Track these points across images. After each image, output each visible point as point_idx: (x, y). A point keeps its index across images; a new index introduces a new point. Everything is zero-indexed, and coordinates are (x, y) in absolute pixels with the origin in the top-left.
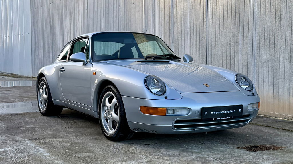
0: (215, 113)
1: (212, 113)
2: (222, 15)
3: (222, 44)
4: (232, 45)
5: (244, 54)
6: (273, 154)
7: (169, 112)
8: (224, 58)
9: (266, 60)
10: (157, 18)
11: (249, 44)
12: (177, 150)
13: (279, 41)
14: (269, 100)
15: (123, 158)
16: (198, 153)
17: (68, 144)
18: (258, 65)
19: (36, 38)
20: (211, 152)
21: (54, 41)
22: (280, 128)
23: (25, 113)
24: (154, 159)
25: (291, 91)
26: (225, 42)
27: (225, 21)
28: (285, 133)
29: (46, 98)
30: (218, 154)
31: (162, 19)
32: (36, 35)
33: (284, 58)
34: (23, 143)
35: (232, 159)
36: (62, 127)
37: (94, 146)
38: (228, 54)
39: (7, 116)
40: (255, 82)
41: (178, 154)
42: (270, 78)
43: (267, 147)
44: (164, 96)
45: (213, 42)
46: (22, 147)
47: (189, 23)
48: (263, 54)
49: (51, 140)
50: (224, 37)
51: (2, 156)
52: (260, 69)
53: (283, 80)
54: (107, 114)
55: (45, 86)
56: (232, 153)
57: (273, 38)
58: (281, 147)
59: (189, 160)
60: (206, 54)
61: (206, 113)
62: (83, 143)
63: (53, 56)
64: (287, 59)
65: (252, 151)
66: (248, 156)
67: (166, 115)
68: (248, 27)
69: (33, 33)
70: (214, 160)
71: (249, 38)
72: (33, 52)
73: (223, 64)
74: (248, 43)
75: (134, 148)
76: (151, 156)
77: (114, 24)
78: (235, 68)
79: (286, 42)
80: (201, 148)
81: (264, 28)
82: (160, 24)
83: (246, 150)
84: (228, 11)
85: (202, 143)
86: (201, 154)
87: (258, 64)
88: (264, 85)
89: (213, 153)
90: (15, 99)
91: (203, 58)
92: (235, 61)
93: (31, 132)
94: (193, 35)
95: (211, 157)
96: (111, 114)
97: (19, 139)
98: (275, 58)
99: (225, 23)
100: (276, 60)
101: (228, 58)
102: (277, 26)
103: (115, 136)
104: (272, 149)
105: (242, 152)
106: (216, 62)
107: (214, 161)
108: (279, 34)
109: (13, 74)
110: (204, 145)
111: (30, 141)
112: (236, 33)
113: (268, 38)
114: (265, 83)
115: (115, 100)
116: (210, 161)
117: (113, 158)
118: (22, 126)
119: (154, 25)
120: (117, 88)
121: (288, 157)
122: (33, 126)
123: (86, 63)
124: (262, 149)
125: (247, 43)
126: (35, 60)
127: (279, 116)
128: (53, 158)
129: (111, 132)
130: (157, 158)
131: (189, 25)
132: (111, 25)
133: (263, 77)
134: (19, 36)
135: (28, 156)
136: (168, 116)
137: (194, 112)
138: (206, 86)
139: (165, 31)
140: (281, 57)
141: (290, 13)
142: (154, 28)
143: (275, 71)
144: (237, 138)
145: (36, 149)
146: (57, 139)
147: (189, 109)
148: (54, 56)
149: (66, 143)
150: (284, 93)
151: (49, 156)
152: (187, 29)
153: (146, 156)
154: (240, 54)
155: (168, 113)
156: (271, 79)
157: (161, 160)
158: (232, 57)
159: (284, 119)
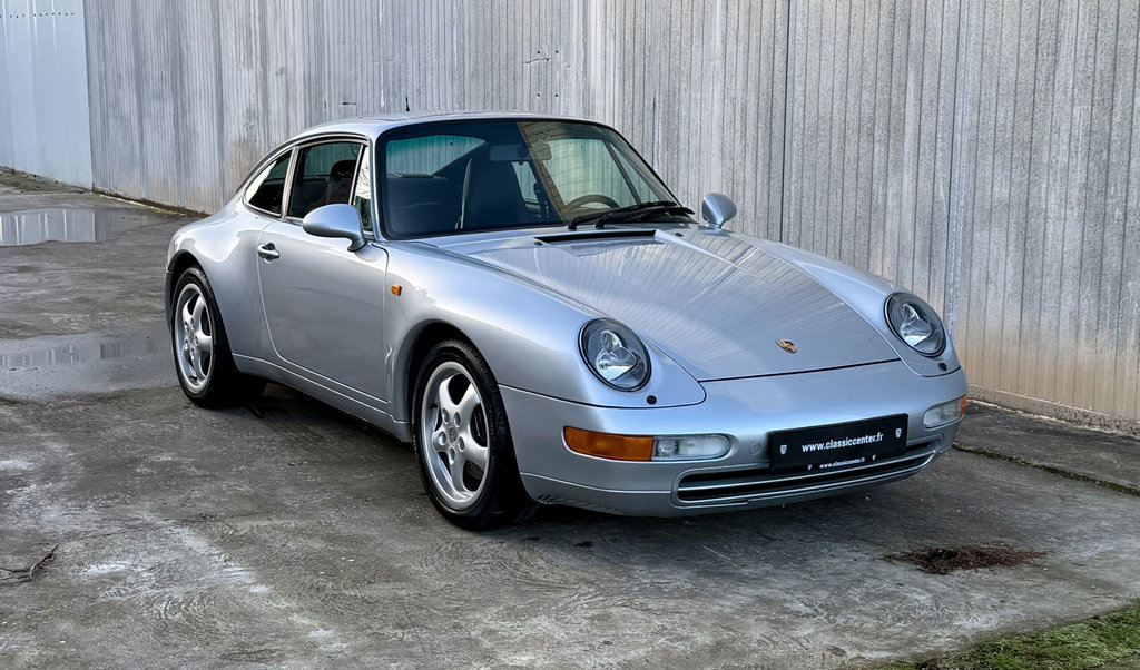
0: (813, 448)
1: (805, 448)
2: (842, 20)
3: (840, 129)
4: (877, 138)
5: (921, 176)
6: (1002, 584)
7: (662, 448)
8: (849, 182)
9: (1001, 202)
10: (598, 9)
11: (939, 140)
12: (687, 567)
13: (1047, 138)
14: (1004, 349)
15: (512, 604)
16: (757, 580)
17: (318, 545)
18: (969, 220)
19: (107, 36)
20: (798, 577)
21: (181, 57)
22: (1035, 463)
23: (128, 391)
24: (614, 610)
25: (1084, 323)
26: (853, 125)
27: (855, 45)
28: (1050, 489)
29: (208, 346)
30: (823, 585)
31: (617, 11)
32: (106, 22)
33: (1063, 203)
34: (166, 536)
35: (867, 609)
36: (276, 462)
37: (408, 553)
38: (861, 170)
39: (67, 406)
40: (958, 280)
41: (689, 586)
42: (1010, 271)
43: (984, 555)
44: (645, 394)
45: (807, 121)
46: (170, 557)
47: (719, 39)
48: (989, 181)
49: (257, 526)
50: (849, 105)
51: (115, 598)
52: (977, 235)
53: (1057, 282)
54: (445, 437)
55: (201, 301)
56: (869, 582)
57: (1027, 123)
58: (1033, 555)
59: (729, 610)
60: (781, 160)
61: (783, 449)
62: (369, 538)
63: (180, 112)
64: (1074, 204)
65: (934, 573)
66: (920, 594)
67: (651, 460)
68: (936, 74)
69: (93, 13)
70: (810, 611)
71: (941, 119)
72: (96, 91)
73: (845, 206)
74: (936, 137)
75: (541, 563)
76: (601, 594)
77: (428, 12)
78: (888, 224)
79: (1072, 144)
80: (766, 561)
81: (995, 85)
82: (608, 32)
83: (914, 567)
84: (867, 10)
85: (769, 535)
86: (766, 584)
87: (969, 214)
88: (991, 294)
89: (806, 582)
90: (67, 316)
91: (769, 177)
92: (889, 200)
93: (177, 487)
94: (733, 85)
95: (798, 599)
96: (461, 438)
97: (147, 517)
98: (1031, 198)
99: (855, 53)
100: (1035, 205)
101: (861, 184)
102: (1041, 84)
103: (475, 514)
104: (1002, 563)
105: (902, 574)
106: (819, 193)
107: (807, 615)
108: (1049, 112)
109: (13, 172)
110: (773, 544)
111: (186, 529)
112: (894, 92)
113: (1009, 124)
114: (991, 286)
115: (472, 393)
116: (798, 616)
117: (480, 605)
118: (136, 459)
119: (586, 34)
120: (480, 355)
121: (1049, 598)
122: (176, 459)
123: (362, 242)
124: (967, 563)
125: (933, 135)
126: (105, 123)
127: (1039, 409)
128: (284, 604)
129: (462, 498)
130: (623, 605)
131: (719, 45)
132: (415, 17)
133: (985, 264)
134: (32, 20)
135: (202, 598)
136: (658, 461)
137: (746, 448)
138: (785, 348)
139: (629, 58)
140: (1053, 197)
141: (1091, 41)
142: (585, 44)
143: (1028, 248)
144: (885, 511)
145: (216, 566)
146: (276, 522)
147: (728, 437)
148: (184, 112)
149: (310, 536)
150: (1058, 329)
151: (270, 597)
152: (711, 61)
153: (585, 595)
154: (905, 172)
155: (657, 454)
156: (1016, 274)
157: (636, 613)
158: (875, 181)
159: (1054, 419)
